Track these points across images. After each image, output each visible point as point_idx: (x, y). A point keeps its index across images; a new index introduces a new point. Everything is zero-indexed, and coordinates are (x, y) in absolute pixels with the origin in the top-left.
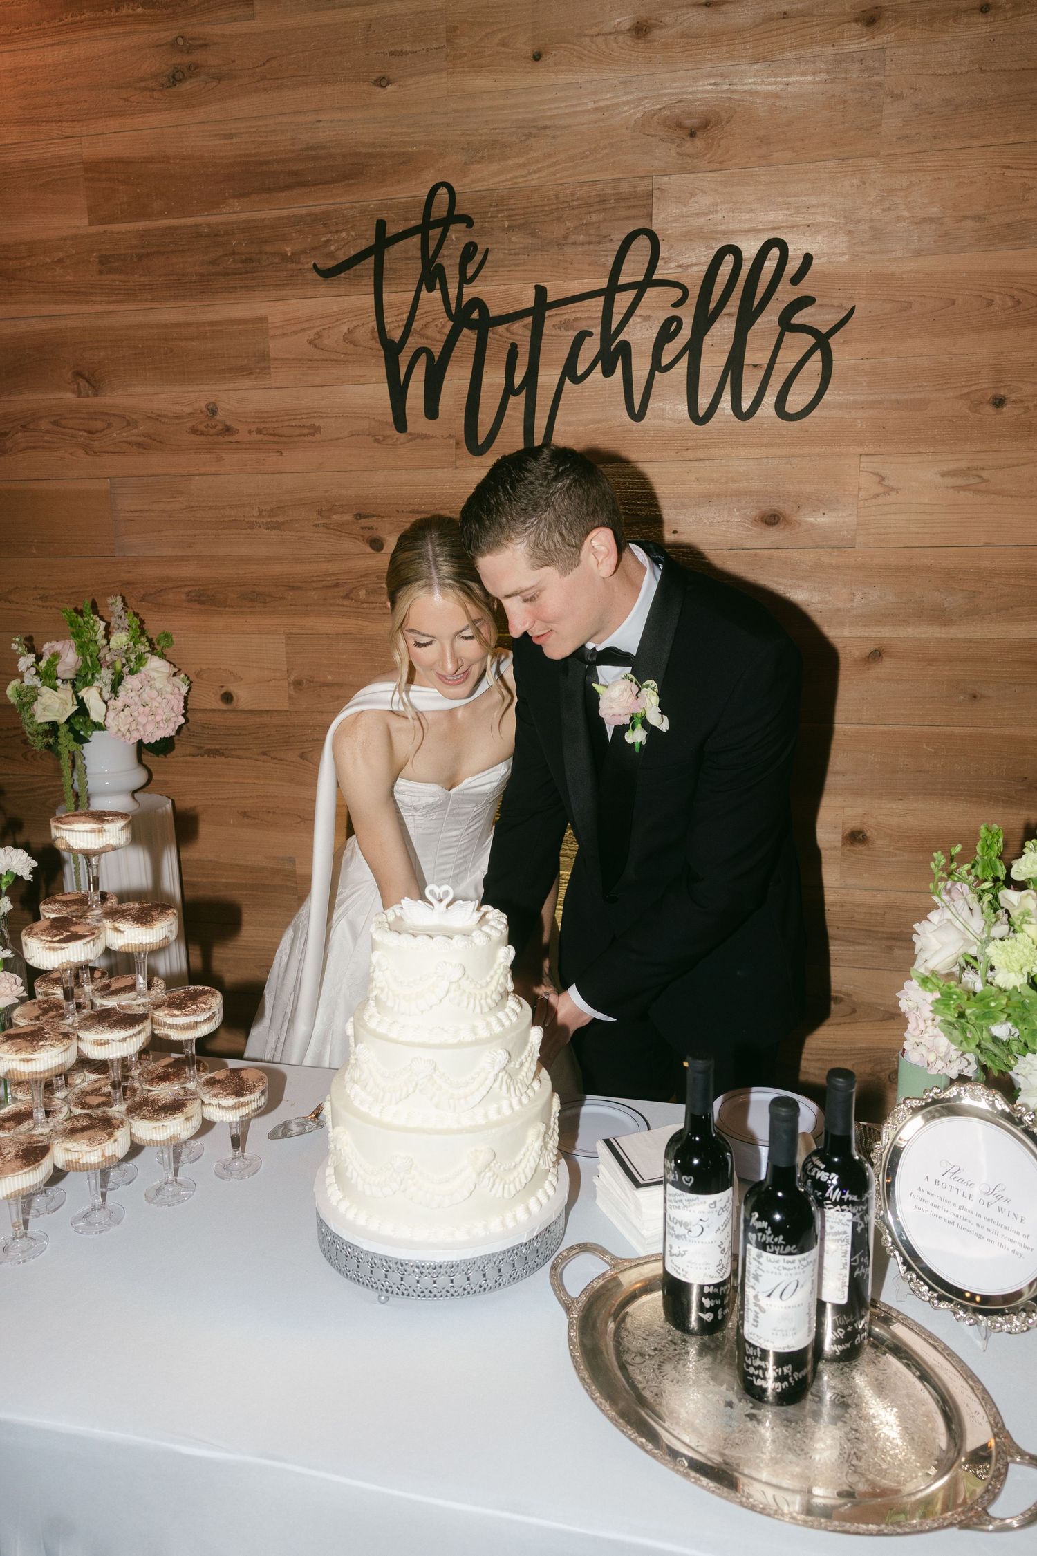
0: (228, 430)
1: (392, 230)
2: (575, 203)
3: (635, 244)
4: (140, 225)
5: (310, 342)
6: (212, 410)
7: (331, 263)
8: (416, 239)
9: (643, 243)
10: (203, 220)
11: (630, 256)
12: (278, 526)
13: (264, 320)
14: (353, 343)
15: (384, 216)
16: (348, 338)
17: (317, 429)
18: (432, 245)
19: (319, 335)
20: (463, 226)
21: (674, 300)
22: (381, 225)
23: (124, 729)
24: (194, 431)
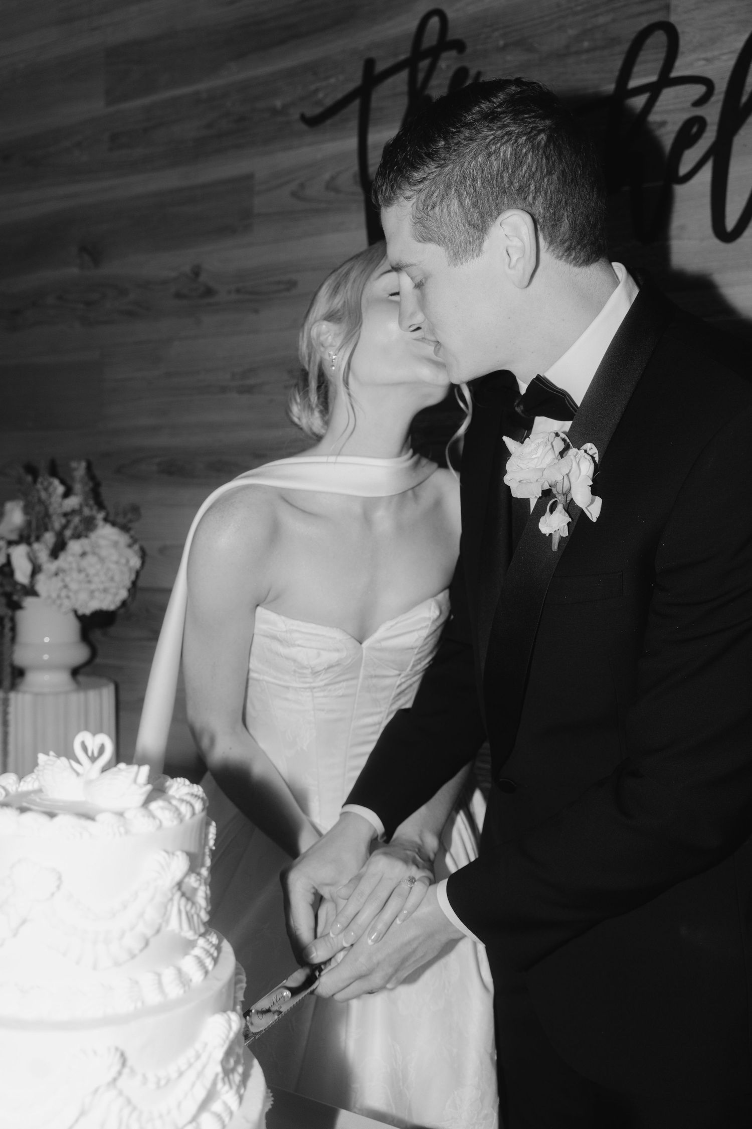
0: (209, 292)
1: (380, 67)
2: (579, 8)
3: (650, 41)
4: (147, 101)
5: (294, 194)
6: (196, 272)
7: (318, 110)
8: (404, 75)
9: (660, 37)
10: (202, 86)
11: (643, 56)
12: (248, 390)
13: (250, 177)
14: (337, 190)
15: (373, 54)
16: (331, 186)
17: (292, 284)
18: (421, 76)
19: (302, 186)
20: (453, 53)
21: (696, 97)
22: (370, 64)
23: (54, 595)
24: (178, 295)
